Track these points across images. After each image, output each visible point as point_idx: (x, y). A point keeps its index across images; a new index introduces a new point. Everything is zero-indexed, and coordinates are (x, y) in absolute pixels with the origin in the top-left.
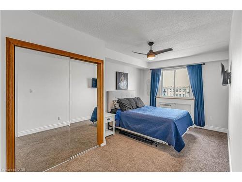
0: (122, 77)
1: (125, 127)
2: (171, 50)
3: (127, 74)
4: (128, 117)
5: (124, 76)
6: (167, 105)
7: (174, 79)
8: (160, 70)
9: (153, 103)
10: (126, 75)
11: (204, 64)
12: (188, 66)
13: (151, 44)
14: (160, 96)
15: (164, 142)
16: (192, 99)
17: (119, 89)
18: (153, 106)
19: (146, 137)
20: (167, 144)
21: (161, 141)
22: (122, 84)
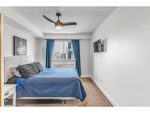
0: (21, 43)
1: (31, 95)
2: (75, 24)
3: (26, 41)
4: (35, 84)
5: (23, 42)
6: (59, 66)
7: (64, 48)
8: (53, 40)
9: (48, 66)
10: (24, 41)
11: (80, 40)
12: (72, 40)
13: (58, 15)
14: (54, 60)
15: (72, 98)
16: (74, 61)
17: (18, 54)
18: (48, 68)
19: (56, 98)
20: (75, 99)
21: (70, 98)
22: (21, 50)
